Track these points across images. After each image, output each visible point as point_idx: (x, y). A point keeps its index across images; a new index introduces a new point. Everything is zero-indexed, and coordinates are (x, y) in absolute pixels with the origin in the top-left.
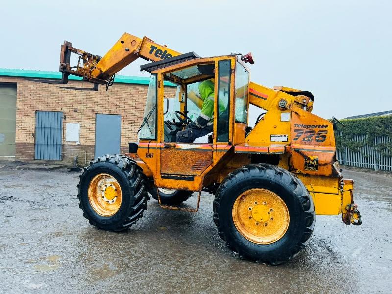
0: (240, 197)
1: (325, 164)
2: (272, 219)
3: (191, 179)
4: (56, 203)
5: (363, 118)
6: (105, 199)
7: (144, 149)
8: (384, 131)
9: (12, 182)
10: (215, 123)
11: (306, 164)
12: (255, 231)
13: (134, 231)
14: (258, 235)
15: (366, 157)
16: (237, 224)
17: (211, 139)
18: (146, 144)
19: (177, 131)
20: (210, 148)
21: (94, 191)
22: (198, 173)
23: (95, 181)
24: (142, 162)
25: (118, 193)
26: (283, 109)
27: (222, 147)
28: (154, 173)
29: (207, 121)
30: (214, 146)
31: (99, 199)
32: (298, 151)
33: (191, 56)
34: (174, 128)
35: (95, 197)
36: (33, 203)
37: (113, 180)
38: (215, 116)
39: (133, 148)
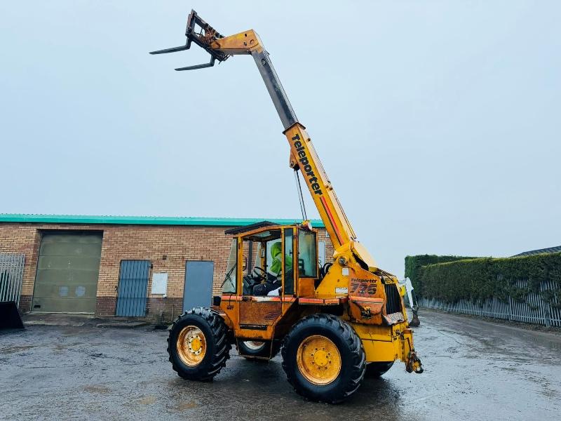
0: (302, 344)
1: (377, 314)
2: (330, 362)
3: (265, 328)
4: (145, 360)
5: (523, 257)
6: (192, 351)
7: (226, 302)
8: (548, 274)
9: (97, 340)
10: (282, 278)
11: (362, 314)
12: (318, 376)
13: (219, 382)
14: (320, 378)
15: (533, 309)
16: (302, 370)
17: (280, 292)
18: (227, 298)
19: (255, 284)
20: (279, 300)
21: (182, 344)
22: (270, 323)
23: (182, 334)
24: (225, 314)
25: (203, 343)
26: (343, 265)
27: (289, 299)
28: (235, 324)
29: (275, 278)
30: (283, 298)
31: (187, 351)
32: (355, 302)
33: (265, 224)
34: (253, 282)
35: (183, 349)
36: (122, 360)
37: (199, 331)
38: (282, 273)
39: (217, 301)
